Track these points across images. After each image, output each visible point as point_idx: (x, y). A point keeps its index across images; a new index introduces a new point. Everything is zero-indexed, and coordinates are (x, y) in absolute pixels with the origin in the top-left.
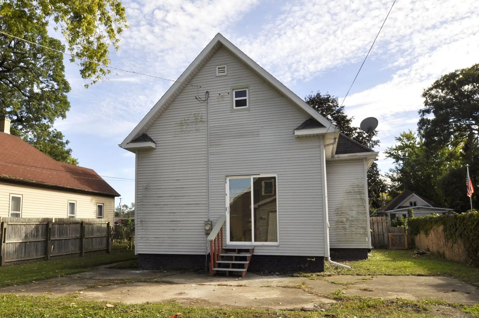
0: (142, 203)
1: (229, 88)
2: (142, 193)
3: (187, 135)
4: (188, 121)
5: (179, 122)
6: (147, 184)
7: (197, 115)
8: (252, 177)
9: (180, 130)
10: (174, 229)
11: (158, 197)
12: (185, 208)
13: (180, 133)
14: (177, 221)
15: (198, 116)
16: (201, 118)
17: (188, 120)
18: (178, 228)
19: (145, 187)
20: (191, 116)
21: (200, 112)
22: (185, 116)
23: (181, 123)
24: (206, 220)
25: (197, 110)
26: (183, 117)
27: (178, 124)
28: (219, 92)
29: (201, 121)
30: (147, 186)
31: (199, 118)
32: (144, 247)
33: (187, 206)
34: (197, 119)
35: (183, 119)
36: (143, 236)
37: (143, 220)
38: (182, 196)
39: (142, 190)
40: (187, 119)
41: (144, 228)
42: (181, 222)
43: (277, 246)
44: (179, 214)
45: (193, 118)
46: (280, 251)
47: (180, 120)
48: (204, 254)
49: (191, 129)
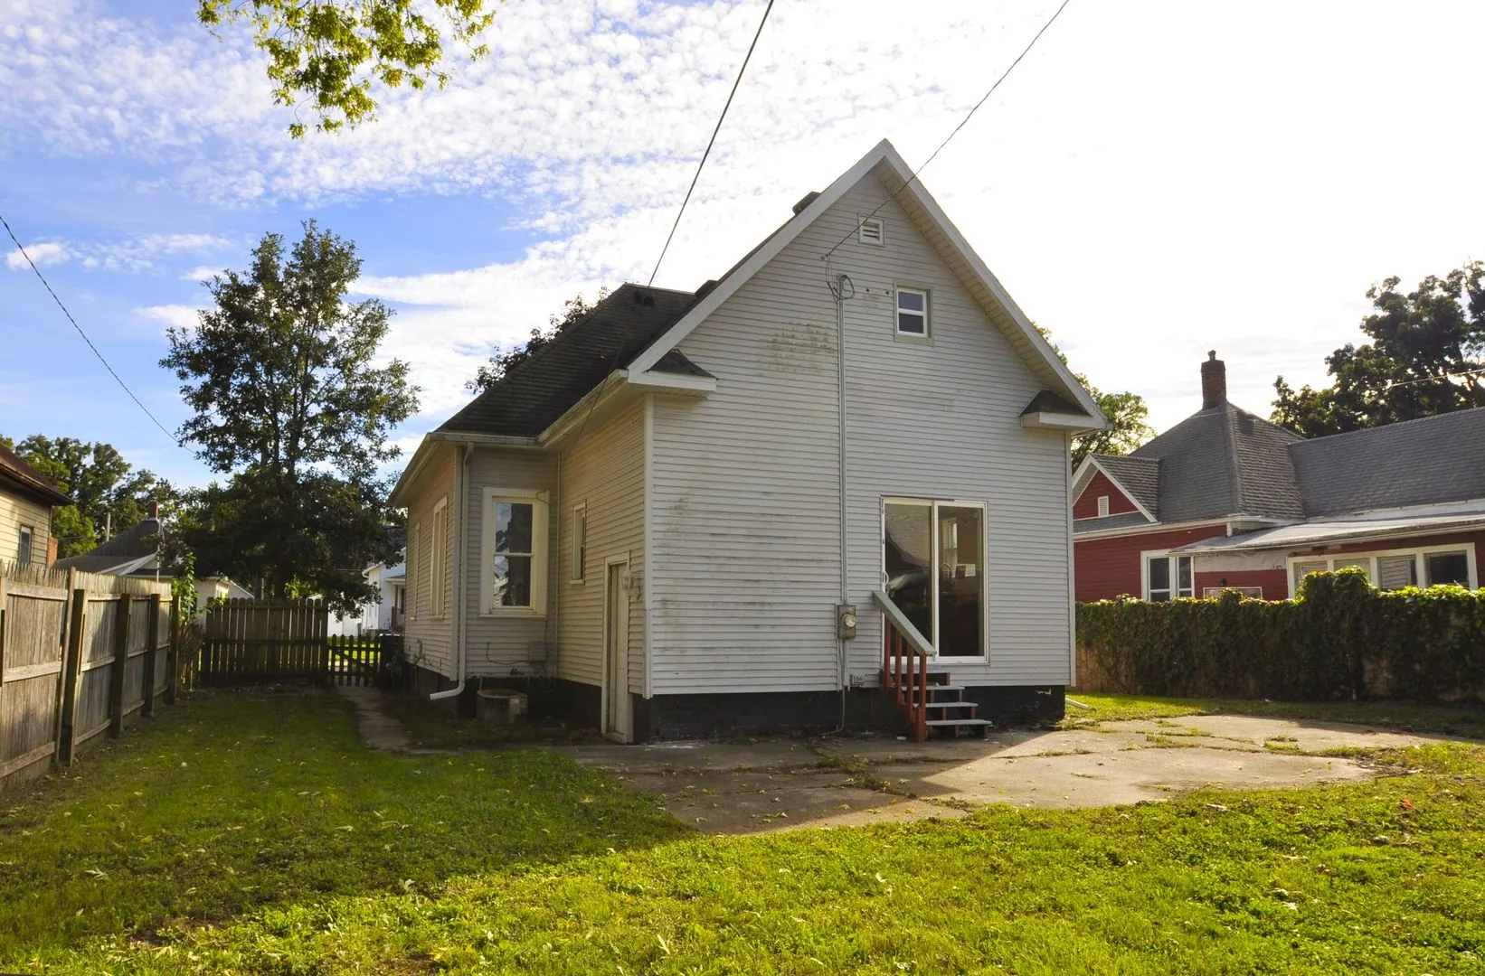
0: (666, 551)
1: (890, 281)
2: (666, 520)
3: (791, 376)
4: (794, 341)
5: (770, 339)
6: (682, 497)
7: (815, 330)
8: (937, 504)
9: (773, 360)
10: (756, 626)
11: (712, 534)
12: (785, 570)
13: (773, 368)
14: (763, 604)
15: (817, 333)
16: (826, 340)
17: (793, 337)
18: (765, 622)
19: (673, 505)
20: (800, 328)
21: (825, 325)
22: (785, 327)
23: (774, 342)
24: (838, 602)
25: (815, 317)
26: (781, 326)
27: (767, 342)
28: (868, 285)
29: (825, 348)
30: (680, 501)
31: (821, 338)
32: (673, 675)
33: (790, 563)
34: (815, 339)
35: (780, 333)
36: (670, 644)
37: (669, 597)
38: (777, 537)
39: (667, 513)
40: (790, 334)
41: (672, 620)
42: (774, 607)
43: (984, 666)
44: (771, 585)
45: (806, 336)
46: (989, 677)
47: (773, 332)
48: (833, 688)
49: (800, 362)
